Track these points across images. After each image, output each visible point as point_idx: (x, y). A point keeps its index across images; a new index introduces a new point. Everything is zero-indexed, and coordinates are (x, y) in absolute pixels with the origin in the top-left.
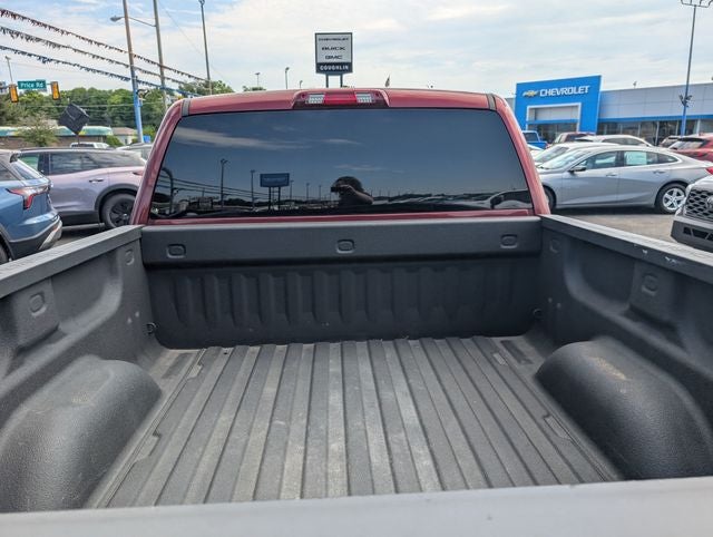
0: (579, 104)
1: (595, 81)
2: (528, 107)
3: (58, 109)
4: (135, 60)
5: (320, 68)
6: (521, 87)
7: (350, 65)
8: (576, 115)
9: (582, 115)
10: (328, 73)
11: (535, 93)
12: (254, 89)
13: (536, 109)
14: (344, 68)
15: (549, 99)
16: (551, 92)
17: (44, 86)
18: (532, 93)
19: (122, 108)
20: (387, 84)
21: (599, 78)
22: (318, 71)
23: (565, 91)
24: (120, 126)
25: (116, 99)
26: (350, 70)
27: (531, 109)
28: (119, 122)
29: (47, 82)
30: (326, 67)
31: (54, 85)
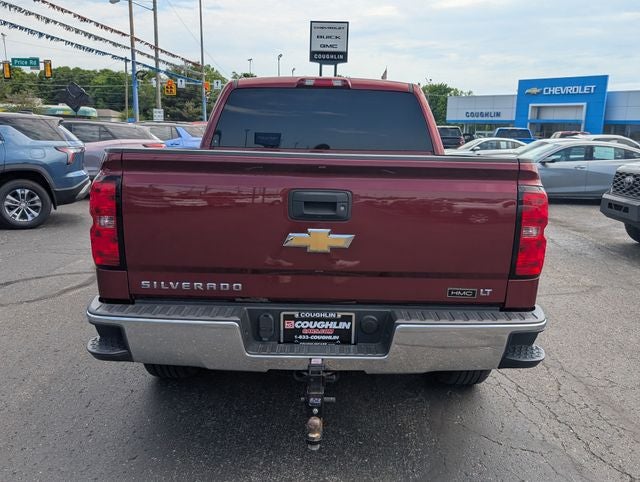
0: (585, 104)
1: (602, 81)
2: (531, 105)
3: (40, 87)
4: (136, 43)
5: (315, 56)
6: (524, 85)
7: (345, 54)
8: (581, 116)
9: (587, 116)
10: (322, 62)
11: (538, 91)
12: (246, 75)
13: (539, 108)
14: (340, 57)
15: (552, 97)
16: (555, 91)
17: (38, 64)
18: (535, 90)
19: (106, 89)
20: (384, 77)
21: (605, 78)
22: (312, 59)
23: (570, 90)
24: (103, 108)
25: (100, 80)
26: (345, 60)
27: (533, 107)
28: (101, 104)
29: (41, 60)
30: (320, 56)
31: (47, 63)
